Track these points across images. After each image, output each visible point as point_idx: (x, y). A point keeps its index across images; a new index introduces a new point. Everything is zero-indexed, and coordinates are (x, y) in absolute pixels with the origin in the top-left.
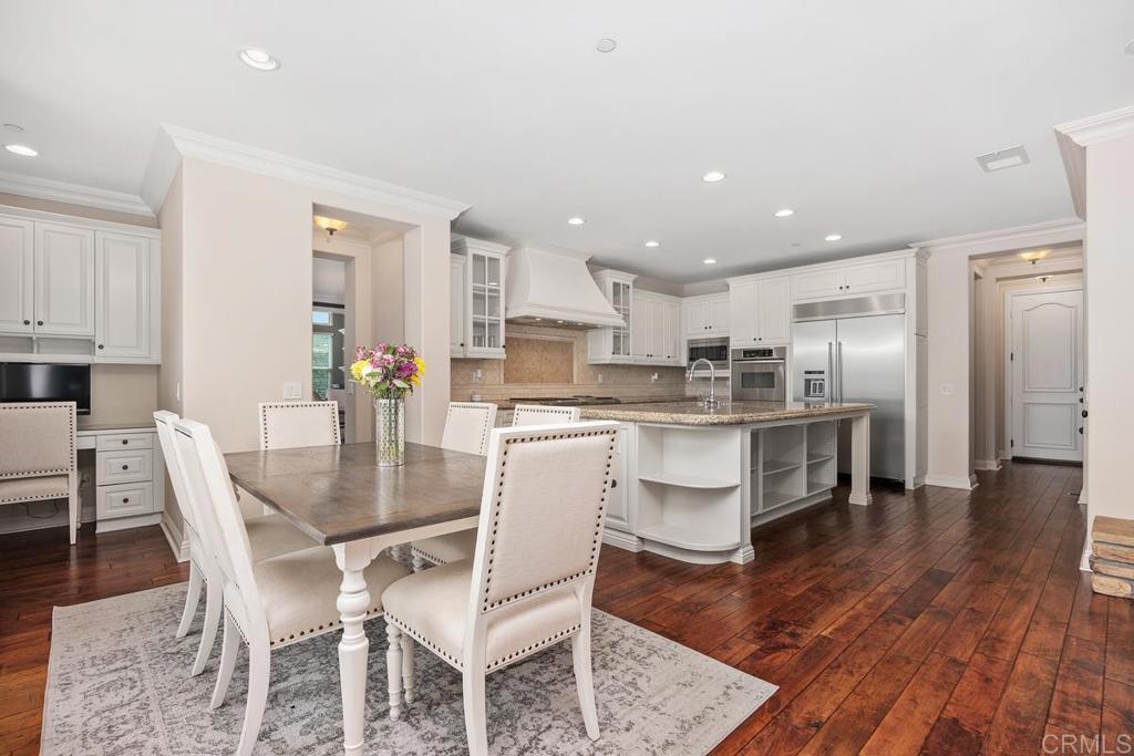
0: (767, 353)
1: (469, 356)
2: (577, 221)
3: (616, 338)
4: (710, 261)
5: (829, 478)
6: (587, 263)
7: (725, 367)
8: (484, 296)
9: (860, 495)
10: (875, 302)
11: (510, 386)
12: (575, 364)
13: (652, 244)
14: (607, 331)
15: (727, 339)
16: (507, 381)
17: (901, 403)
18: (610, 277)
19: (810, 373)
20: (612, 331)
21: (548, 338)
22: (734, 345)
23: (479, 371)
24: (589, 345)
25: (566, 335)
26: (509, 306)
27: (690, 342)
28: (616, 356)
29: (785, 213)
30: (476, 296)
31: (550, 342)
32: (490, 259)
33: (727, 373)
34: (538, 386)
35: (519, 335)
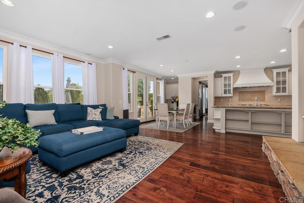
1: (223, 96)
6: (264, 69)
8: (227, 84)
12: (266, 96)
18: (275, 71)
20: (276, 86)
25: (262, 89)
28: (277, 93)
30: (224, 85)
32: (228, 77)
34: (251, 102)
35: (243, 90)
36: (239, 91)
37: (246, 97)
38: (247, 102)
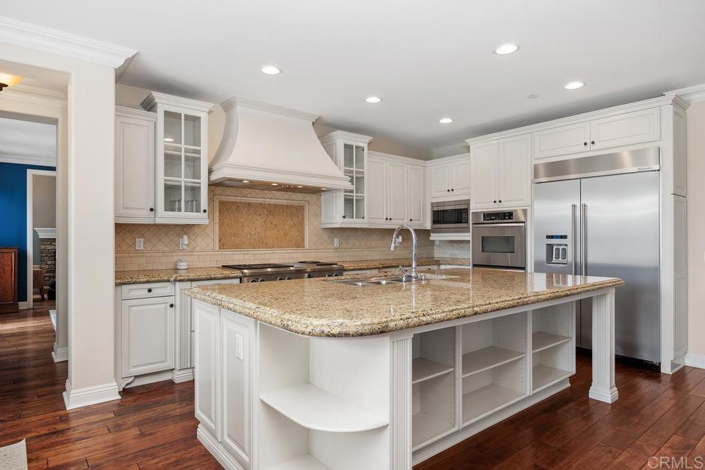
0: (508, 215)
1: (158, 221)
2: (271, 70)
3: (348, 202)
4: (446, 121)
5: (567, 364)
6: (313, 124)
7: (466, 230)
8: (180, 157)
9: (604, 389)
10: (626, 156)
11: (228, 252)
12: (307, 228)
13: (373, 100)
14: (338, 194)
15: (468, 202)
16: (222, 246)
17: (656, 270)
18: (341, 139)
19: (552, 237)
20: (343, 194)
21: (273, 201)
22: (474, 208)
23: (185, 237)
24: (323, 209)
25: (296, 199)
26: (214, 168)
27: (433, 205)
28: (347, 220)
29: (507, 49)
30: (167, 157)
31: (276, 206)
32: (188, 117)
33: (468, 236)
34: (262, 251)
35: (238, 199)
36: (223, 198)
37: (247, 230)
38: (252, 252)
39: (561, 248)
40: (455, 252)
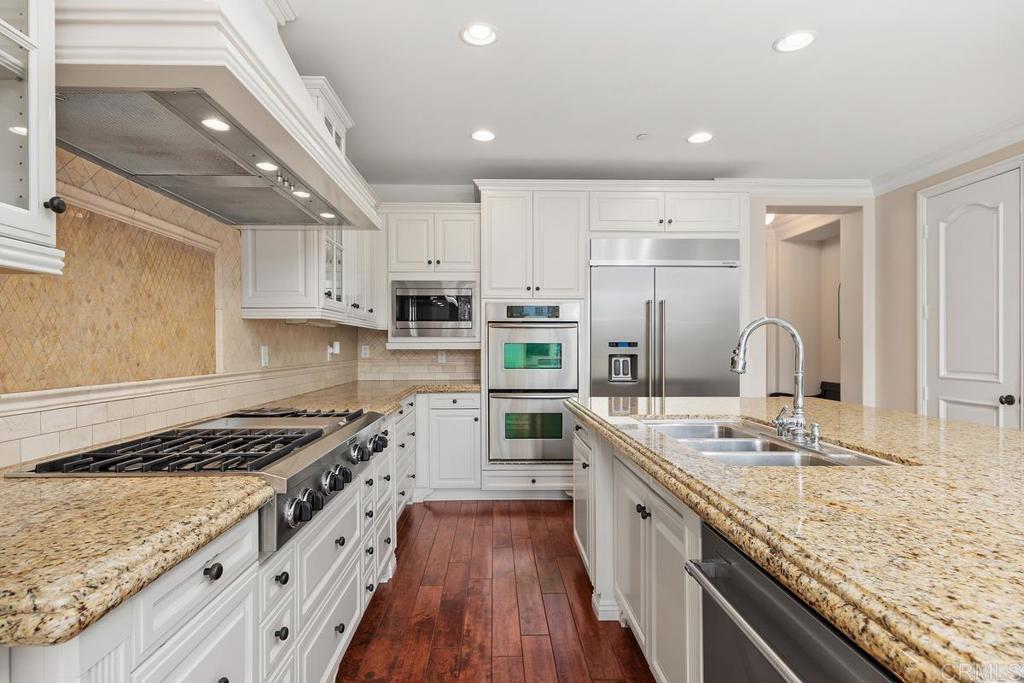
6: (278, 30)
19: (616, 345)
27: (397, 286)
28: (329, 303)
39: (621, 360)
40: (404, 370)
